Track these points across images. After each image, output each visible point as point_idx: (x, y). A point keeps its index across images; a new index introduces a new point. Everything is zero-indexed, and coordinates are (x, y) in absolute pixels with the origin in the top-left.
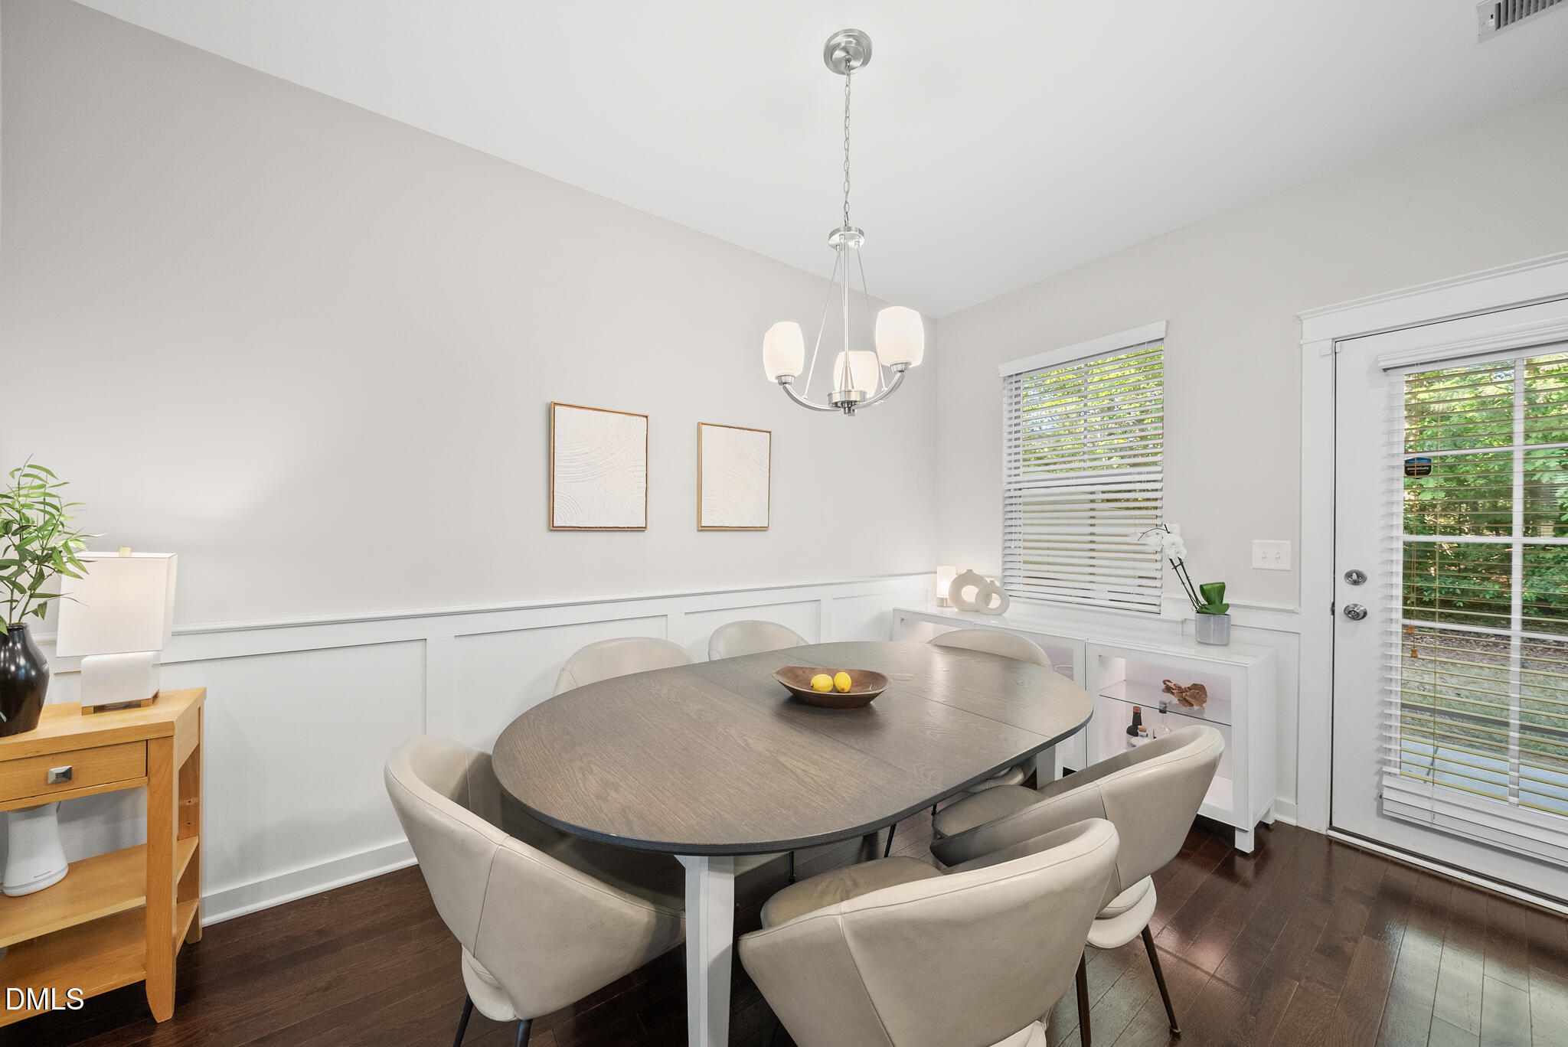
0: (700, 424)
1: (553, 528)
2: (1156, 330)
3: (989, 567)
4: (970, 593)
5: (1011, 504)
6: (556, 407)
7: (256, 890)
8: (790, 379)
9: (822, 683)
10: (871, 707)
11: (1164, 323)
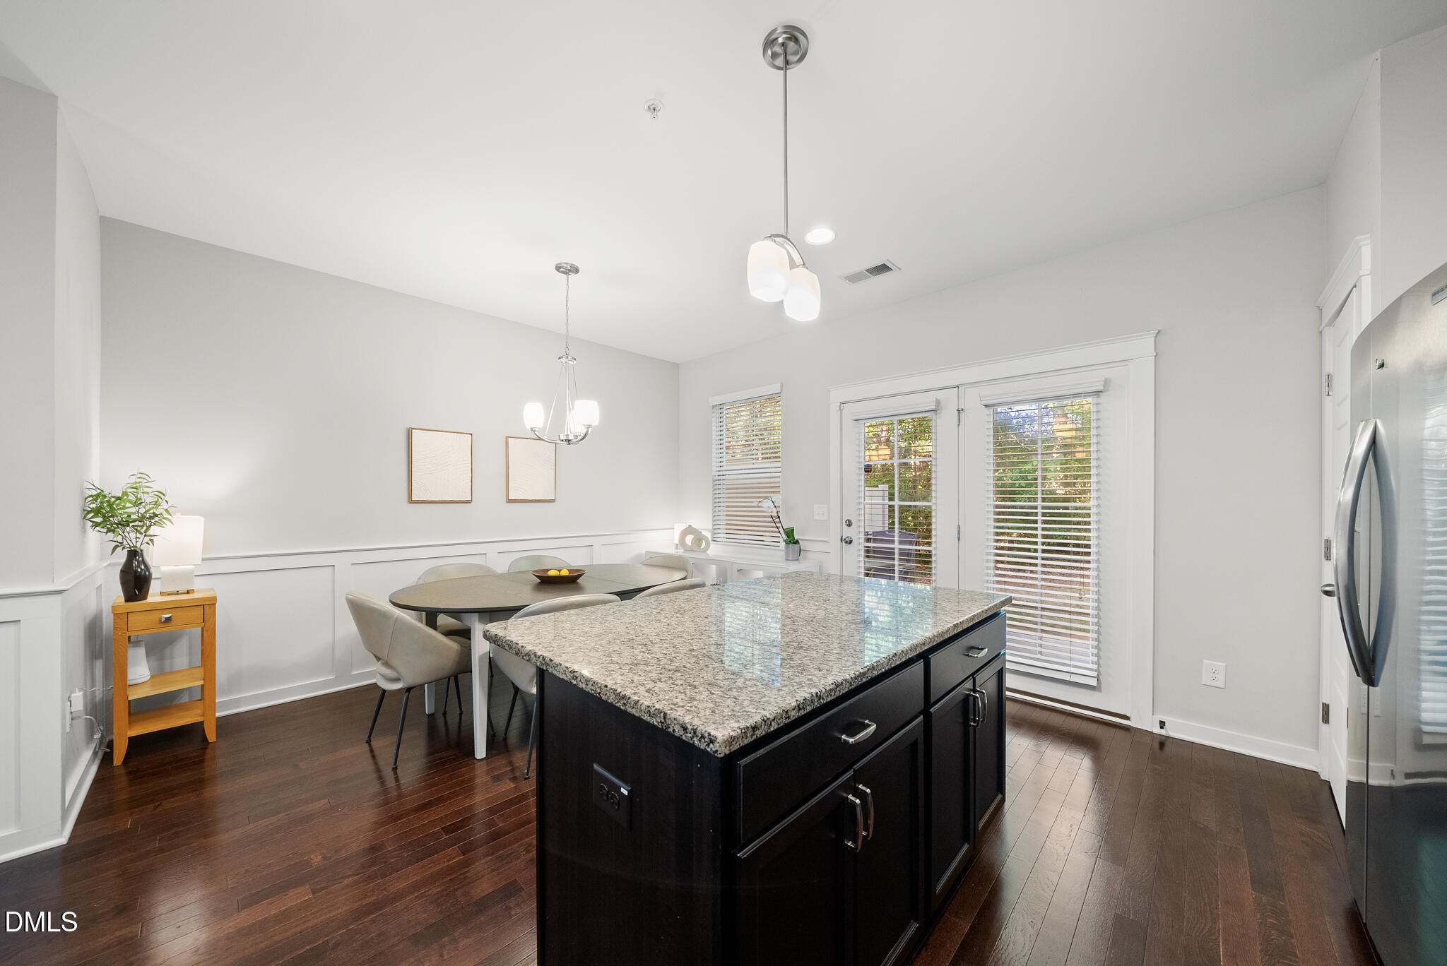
0: (507, 438)
1: (411, 501)
2: (775, 388)
3: (703, 523)
4: (689, 539)
5: (717, 484)
6: (413, 431)
7: (238, 702)
8: (536, 429)
9: (553, 573)
10: (577, 583)
11: (779, 384)
